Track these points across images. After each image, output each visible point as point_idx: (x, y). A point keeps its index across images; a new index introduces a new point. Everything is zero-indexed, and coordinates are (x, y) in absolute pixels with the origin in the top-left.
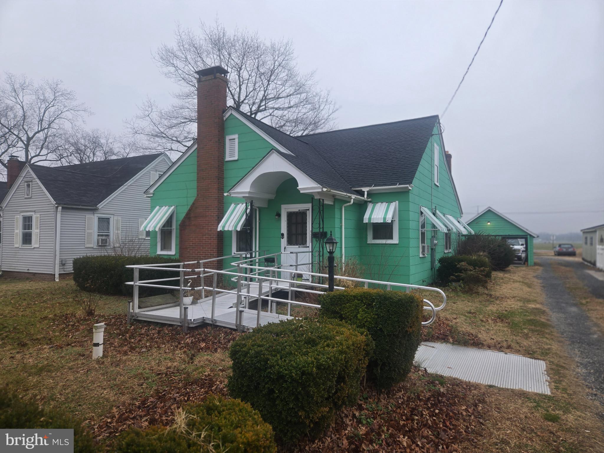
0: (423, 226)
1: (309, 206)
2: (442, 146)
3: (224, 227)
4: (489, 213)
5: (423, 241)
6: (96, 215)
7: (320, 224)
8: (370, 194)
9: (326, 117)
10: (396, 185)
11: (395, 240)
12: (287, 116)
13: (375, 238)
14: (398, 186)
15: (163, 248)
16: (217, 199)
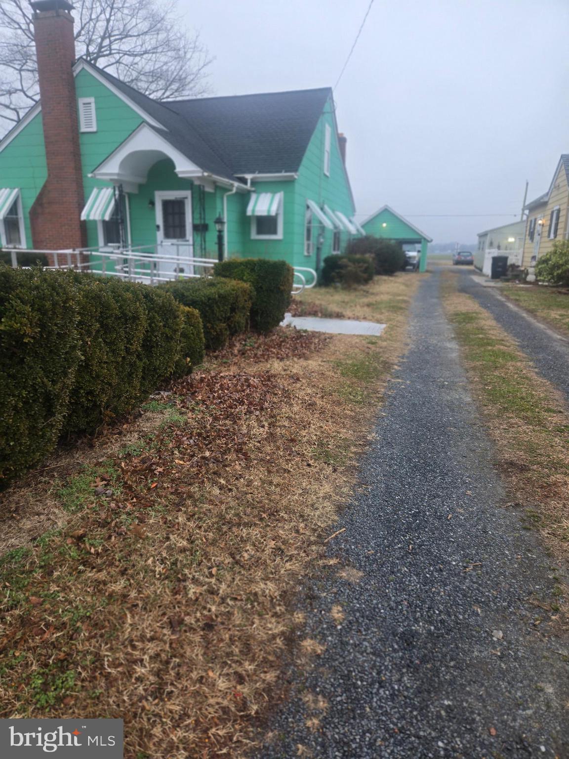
0: (310, 222)
1: (187, 194)
2: (335, 127)
3: (88, 216)
4: (386, 213)
5: (308, 238)
7: (200, 214)
8: (254, 183)
9: (195, 70)
10: (280, 172)
11: (280, 236)
12: (140, 64)
13: (259, 232)
14: (283, 174)
15: (9, 241)
16: (75, 181)
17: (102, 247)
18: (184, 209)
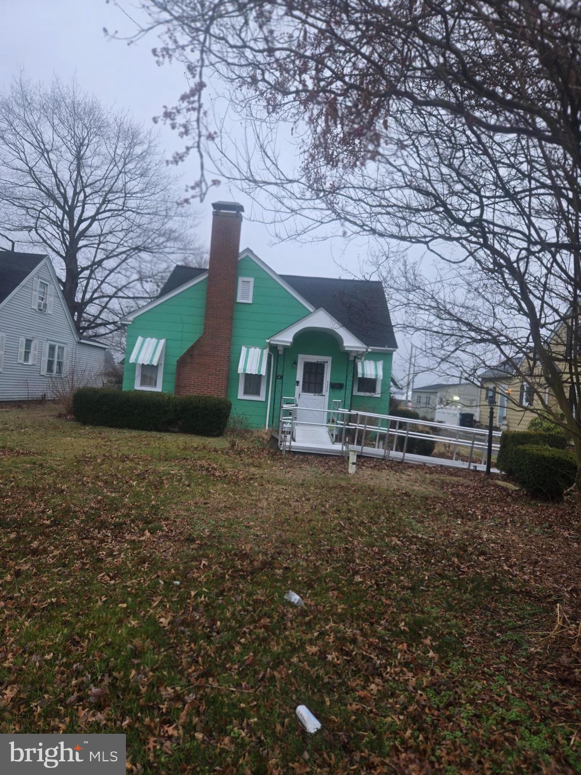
1: (328, 359)
11: (378, 395)
13: (359, 390)
15: (142, 384)
16: (230, 340)
17: (241, 396)
18: (323, 371)
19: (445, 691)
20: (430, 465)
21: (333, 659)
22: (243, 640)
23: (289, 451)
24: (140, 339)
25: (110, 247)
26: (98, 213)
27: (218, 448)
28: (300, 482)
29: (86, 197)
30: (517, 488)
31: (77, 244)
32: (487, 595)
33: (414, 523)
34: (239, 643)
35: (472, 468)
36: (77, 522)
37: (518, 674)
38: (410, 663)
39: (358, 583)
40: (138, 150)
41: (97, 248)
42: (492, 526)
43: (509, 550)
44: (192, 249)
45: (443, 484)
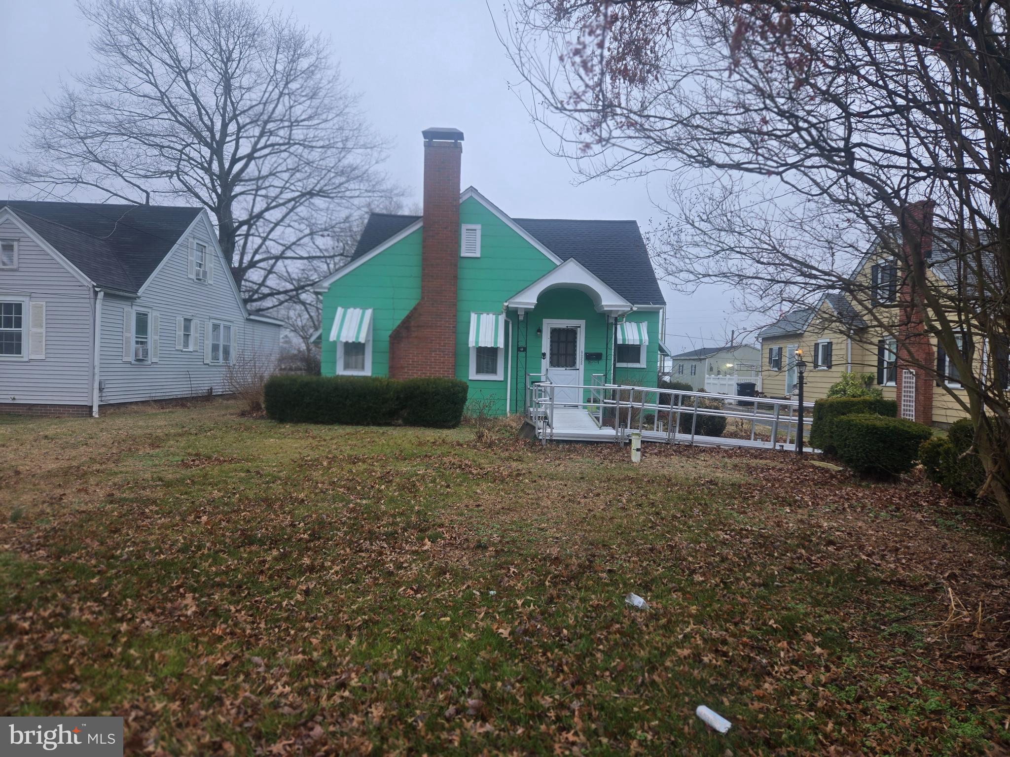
1: (580, 323)
6: (135, 308)
10: (650, 304)
11: (643, 364)
15: (347, 366)
16: (455, 305)
17: (473, 375)
18: (576, 338)
19: (849, 685)
20: (727, 448)
21: (710, 661)
22: (601, 647)
23: (551, 441)
24: (340, 311)
25: (273, 192)
26: (255, 150)
27: (461, 441)
28: (578, 475)
29: (240, 128)
30: (841, 469)
31: (231, 190)
32: (854, 588)
33: (735, 515)
34: (599, 650)
35: (778, 448)
36: (340, 534)
37: (920, 665)
38: (799, 660)
39: (700, 583)
40: (304, 64)
41: (256, 195)
42: (828, 512)
43: (859, 538)
44: (383, 191)
45: (750, 470)
